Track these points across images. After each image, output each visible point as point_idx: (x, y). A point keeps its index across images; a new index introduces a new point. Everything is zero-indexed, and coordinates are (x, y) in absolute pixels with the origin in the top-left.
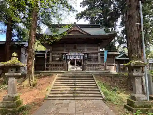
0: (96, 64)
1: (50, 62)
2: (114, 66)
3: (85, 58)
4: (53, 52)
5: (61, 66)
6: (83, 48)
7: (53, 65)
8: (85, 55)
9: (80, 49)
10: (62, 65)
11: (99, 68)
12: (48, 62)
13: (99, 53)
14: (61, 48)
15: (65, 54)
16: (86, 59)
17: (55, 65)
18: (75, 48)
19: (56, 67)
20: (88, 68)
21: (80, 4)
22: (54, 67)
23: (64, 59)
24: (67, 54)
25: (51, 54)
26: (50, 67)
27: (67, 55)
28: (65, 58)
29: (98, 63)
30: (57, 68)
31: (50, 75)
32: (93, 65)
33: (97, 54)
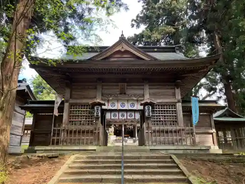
0: (174, 128)
1: (63, 126)
2: (212, 134)
3: (147, 114)
4: (72, 101)
5: (90, 134)
6: (141, 92)
7: (71, 132)
8: (146, 108)
9: (135, 95)
10: (92, 132)
11: (180, 139)
12: (59, 126)
13: (178, 104)
14: (91, 93)
15: (100, 104)
16: (148, 118)
17: (75, 132)
18: (123, 93)
19: (77, 137)
20: (154, 138)
21: (132, 21)
22: (72, 138)
23: (97, 118)
24: (104, 105)
25: (66, 105)
26: (63, 135)
27: (104, 107)
28: (100, 114)
29: (178, 128)
30: (79, 140)
31: (56, 157)
32: (167, 132)
33: (174, 105)
